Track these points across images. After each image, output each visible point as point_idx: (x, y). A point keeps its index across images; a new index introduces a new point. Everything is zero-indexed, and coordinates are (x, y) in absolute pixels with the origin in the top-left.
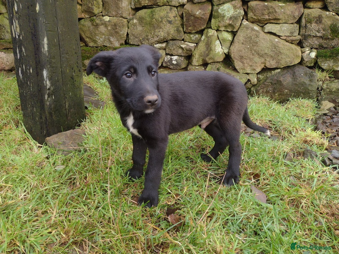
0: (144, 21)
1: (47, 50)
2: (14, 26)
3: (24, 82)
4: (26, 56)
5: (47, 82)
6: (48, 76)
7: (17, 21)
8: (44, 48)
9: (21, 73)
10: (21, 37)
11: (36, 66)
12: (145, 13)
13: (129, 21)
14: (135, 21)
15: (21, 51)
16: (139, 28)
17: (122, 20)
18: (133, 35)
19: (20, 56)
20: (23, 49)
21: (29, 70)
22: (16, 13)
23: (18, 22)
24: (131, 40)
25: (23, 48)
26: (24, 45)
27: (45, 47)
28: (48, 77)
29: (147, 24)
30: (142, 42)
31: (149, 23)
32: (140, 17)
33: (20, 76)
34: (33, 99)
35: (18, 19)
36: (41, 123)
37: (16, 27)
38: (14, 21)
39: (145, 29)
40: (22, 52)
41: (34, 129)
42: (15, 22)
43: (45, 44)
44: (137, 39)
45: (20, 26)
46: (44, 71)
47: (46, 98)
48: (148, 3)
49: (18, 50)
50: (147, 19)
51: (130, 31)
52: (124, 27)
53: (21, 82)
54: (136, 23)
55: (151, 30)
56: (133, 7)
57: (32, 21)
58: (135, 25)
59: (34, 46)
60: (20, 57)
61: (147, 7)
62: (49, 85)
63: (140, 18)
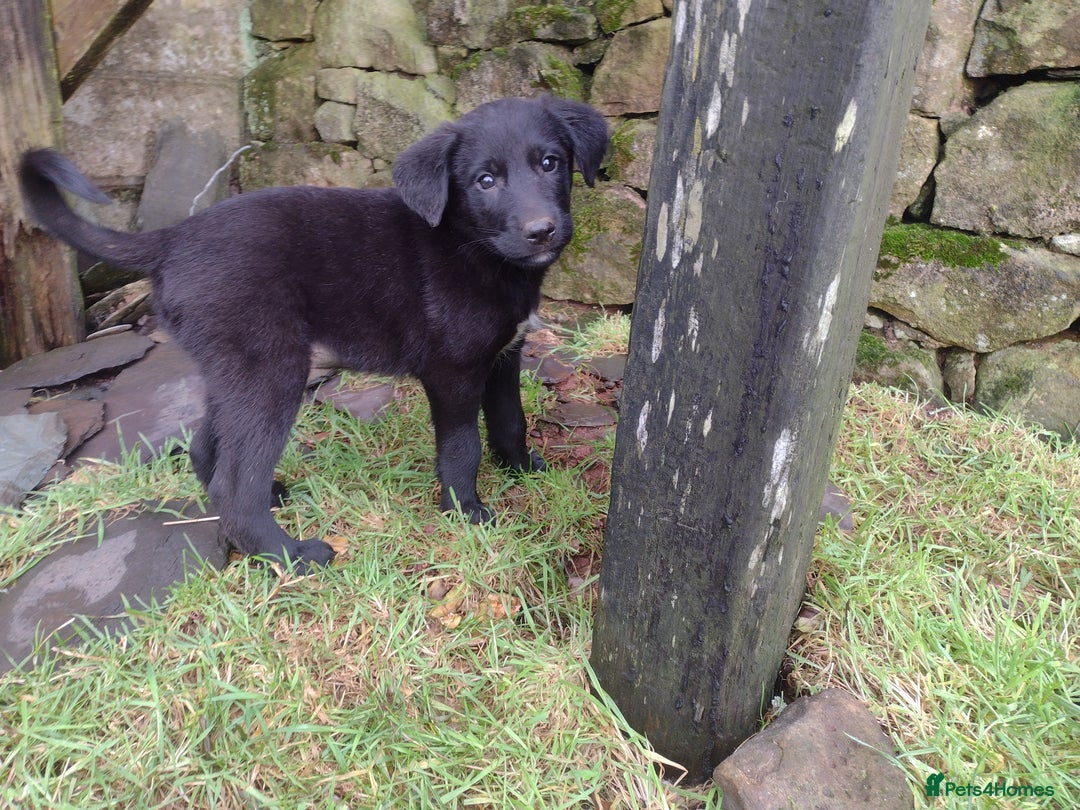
0: (1033, 135)
1: (824, 338)
2: (677, 206)
3: (653, 469)
4: (702, 354)
5: (780, 491)
6: (792, 465)
7: (698, 187)
8: (815, 330)
9: (649, 427)
10: (698, 266)
11: (744, 409)
12: (1044, 103)
13: (944, 128)
14: (984, 132)
15: (675, 329)
16: (998, 162)
17: (917, 123)
18: (958, 187)
19: (668, 349)
20: (694, 322)
21: (699, 421)
22: (710, 143)
23: (705, 190)
24: (943, 207)
25: (693, 314)
26: (701, 305)
27: (820, 325)
28: (787, 471)
29: (1043, 149)
30: (998, 220)
31: (1057, 146)
32: (1018, 116)
33: (635, 440)
34: (679, 554)
35: (711, 175)
36: (690, 665)
37: (686, 213)
38: (679, 185)
39: (1024, 170)
40: (684, 332)
41: (643, 680)
42: (687, 190)
43: (825, 312)
44: (972, 208)
45: (709, 207)
46: (780, 440)
47: (752, 565)
48: (1066, 57)
49: (661, 319)
50: (1052, 127)
51: (944, 172)
52: (920, 155)
53: (637, 464)
54: (986, 141)
55: (1056, 176)
56: (976, 70)
57: (789, 192)
58: (978, 149)
59: (764, 315)
60: (661, 356)
61: (1050, 74)
62: (785, 503)
63: (1011, 120)
